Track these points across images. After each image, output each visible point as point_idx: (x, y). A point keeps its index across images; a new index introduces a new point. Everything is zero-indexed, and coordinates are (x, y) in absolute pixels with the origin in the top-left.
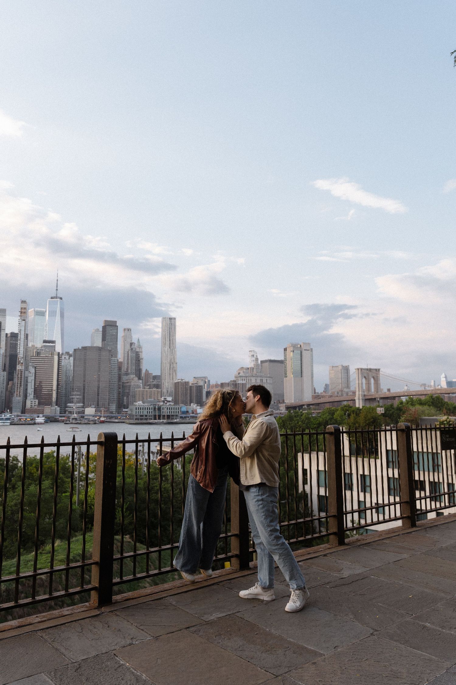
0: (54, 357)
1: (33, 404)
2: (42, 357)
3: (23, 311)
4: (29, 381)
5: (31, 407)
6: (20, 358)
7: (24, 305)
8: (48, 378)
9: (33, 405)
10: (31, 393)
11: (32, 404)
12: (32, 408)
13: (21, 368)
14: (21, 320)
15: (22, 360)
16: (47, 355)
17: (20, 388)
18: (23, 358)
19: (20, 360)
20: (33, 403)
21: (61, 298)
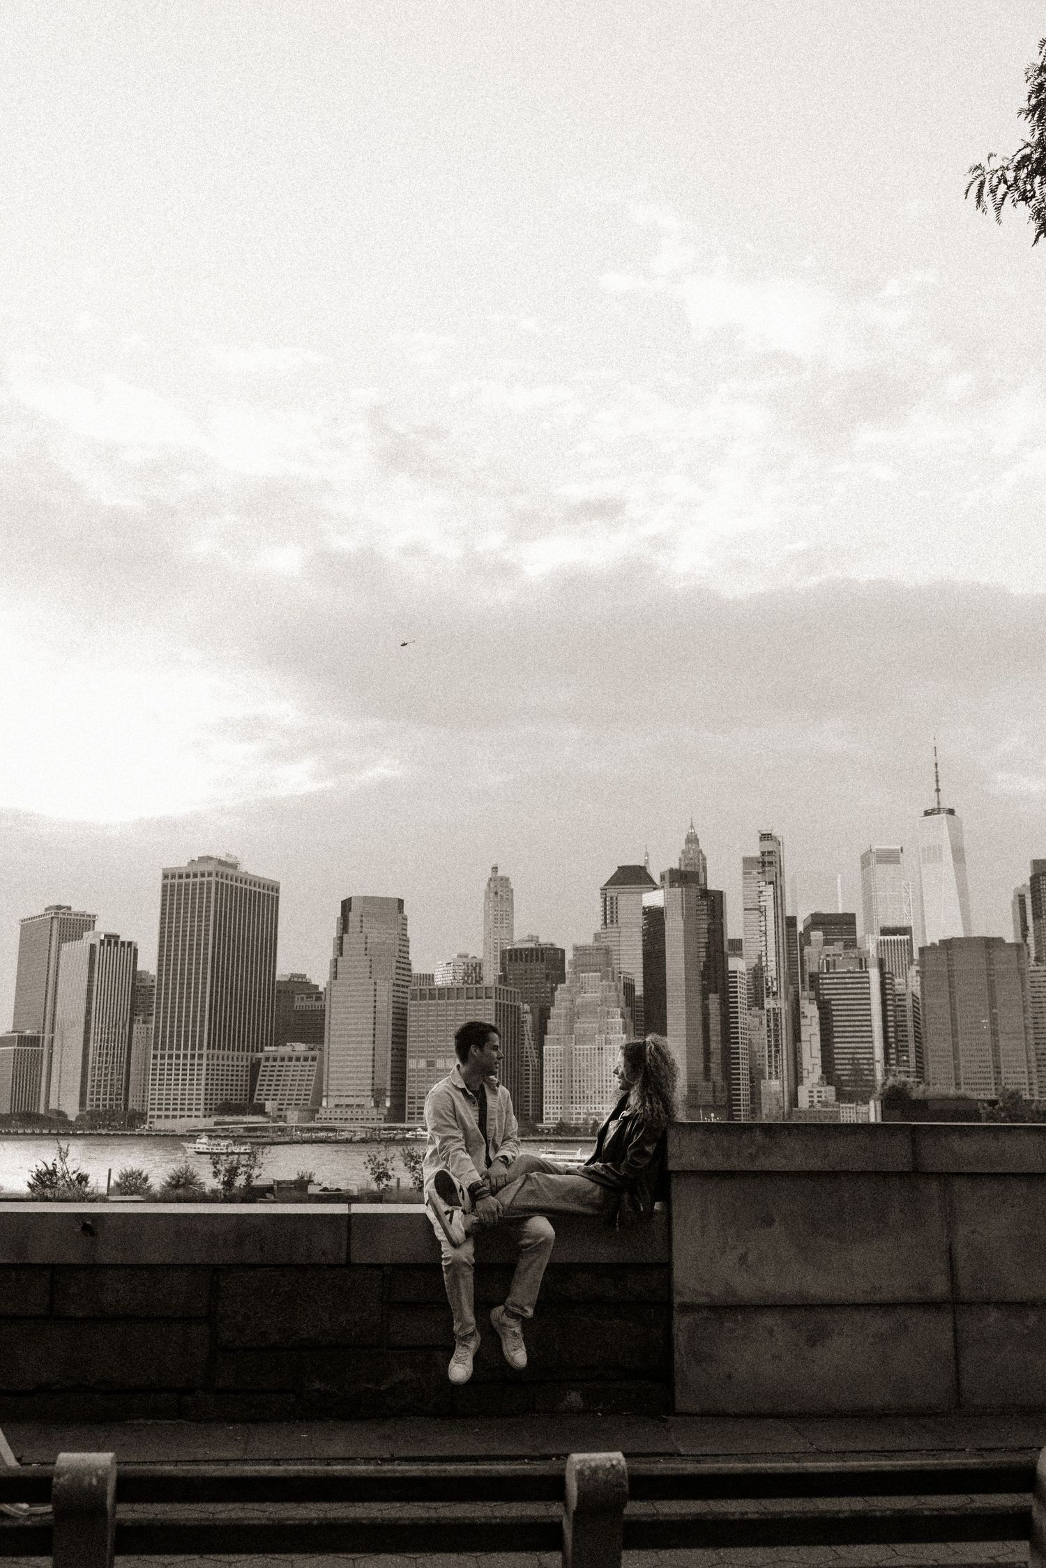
0: (868, 972)
1: (816, 1096)
2: (839, 973)
3: (767, 859)
4: (803, 1038)
5: (810, 1107)
6: (770, 979)
7: (768, 846)
8: (857, 1029)
9: (816, 1100)
10: (811, 1070)
11: (812, 1097)
12: (812, 1109)
13: (775, 1006)
14: (764, 883)
15: (775, 984)
16: (851, 968)
17: (776, 1057)
18: (776, 979)
19: (770, 984)
20: (815, 1094)
21: (951, 812)
